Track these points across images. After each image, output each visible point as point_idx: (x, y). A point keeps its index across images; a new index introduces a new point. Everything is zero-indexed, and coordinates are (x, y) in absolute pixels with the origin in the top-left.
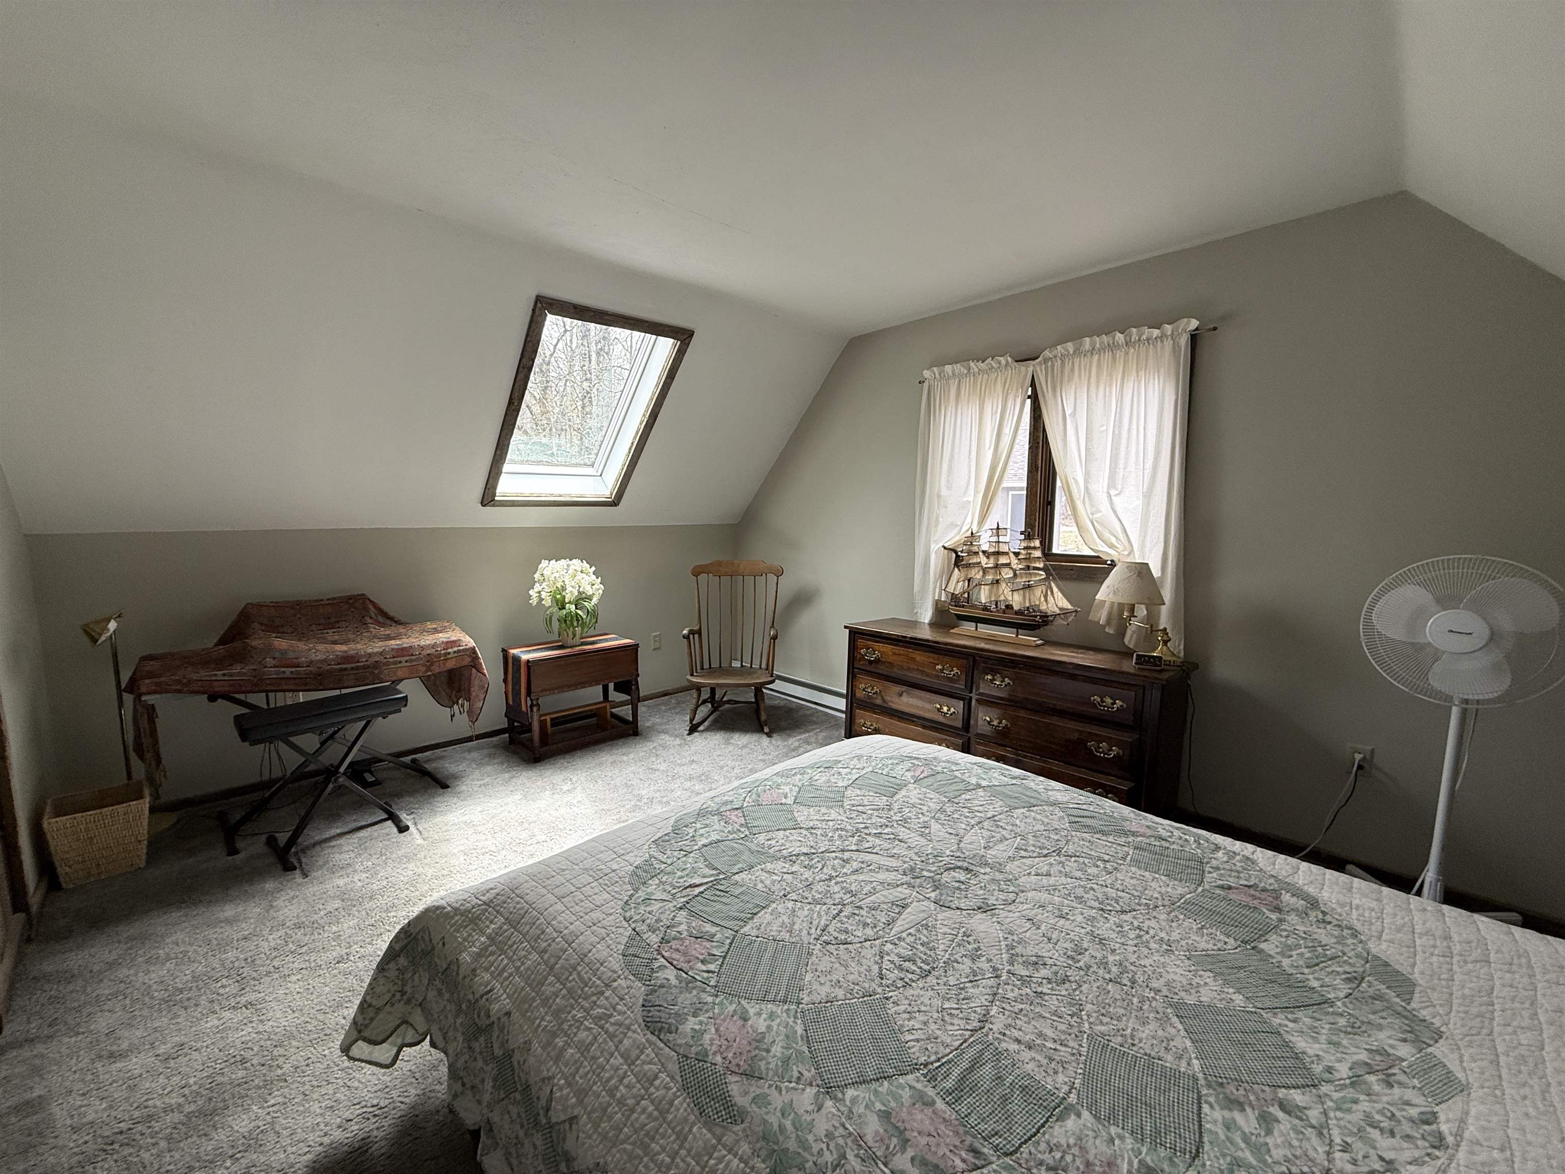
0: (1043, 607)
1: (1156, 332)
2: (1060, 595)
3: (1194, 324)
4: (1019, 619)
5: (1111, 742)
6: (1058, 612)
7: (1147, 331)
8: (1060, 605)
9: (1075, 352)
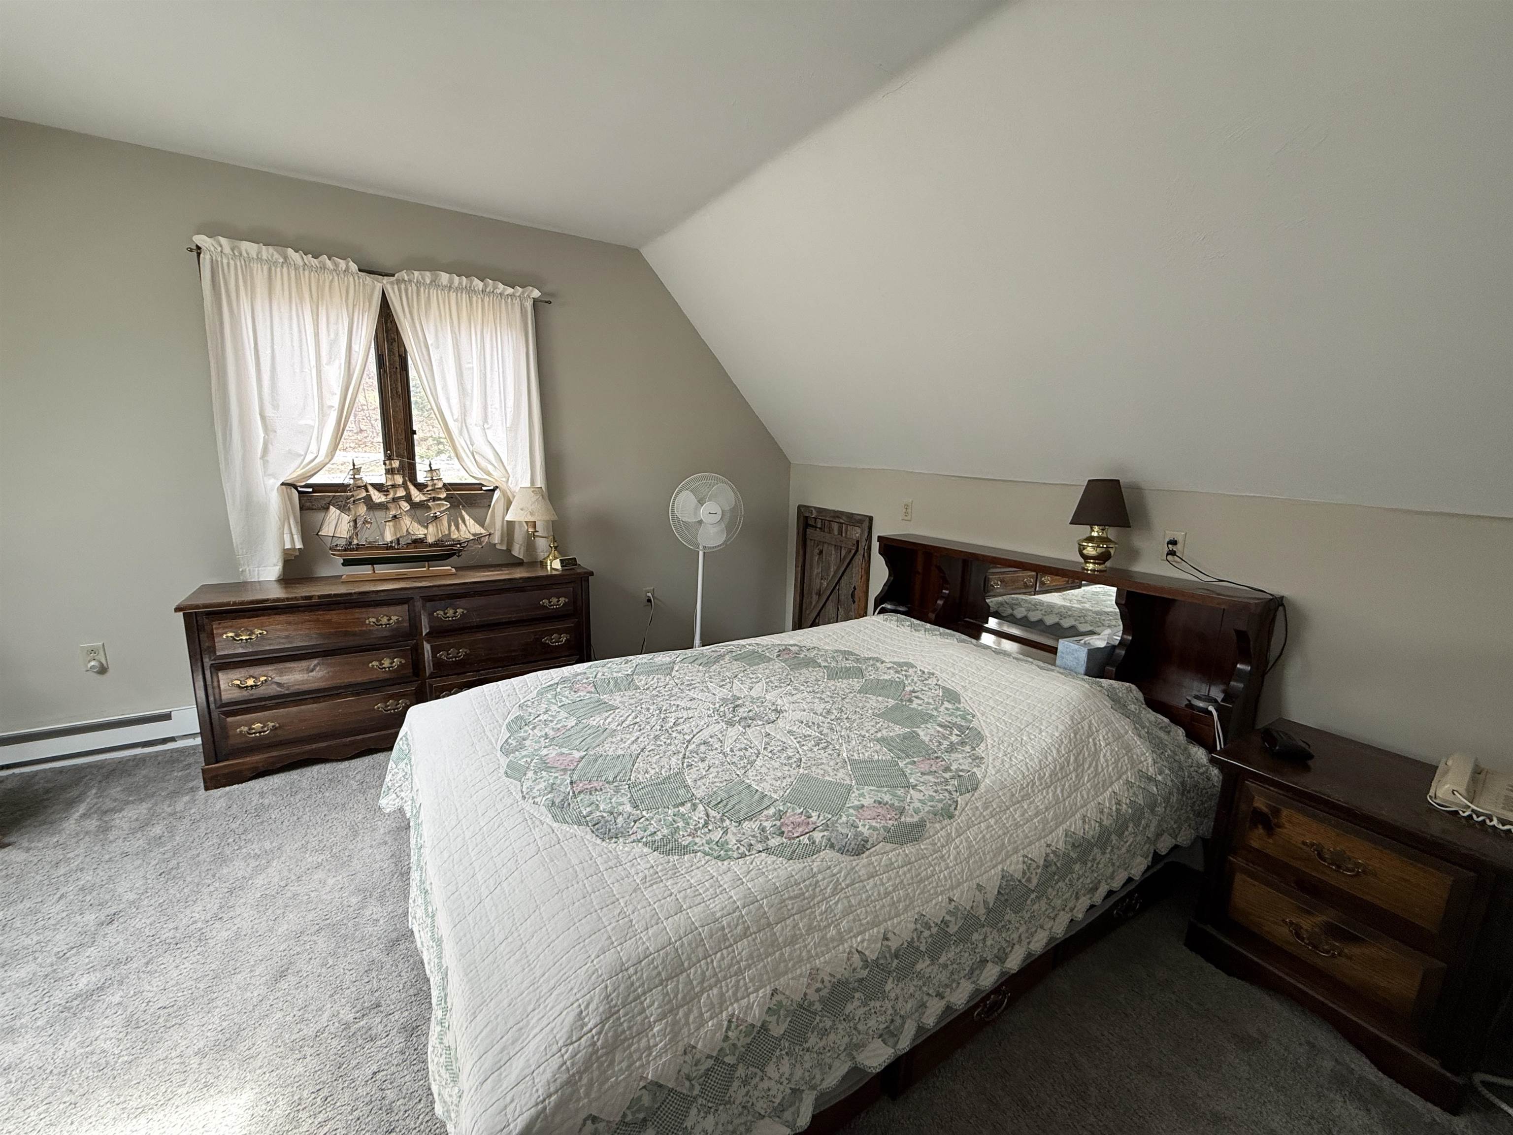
0: (455, 535)
1: (510, 290)
2: (472, 522)
3: (536, 293)
4: (436, 551)
5: (559, 632)
6: (472, 537)
7: (501, 286)
8: (473, 531)
9: (431, 282)
